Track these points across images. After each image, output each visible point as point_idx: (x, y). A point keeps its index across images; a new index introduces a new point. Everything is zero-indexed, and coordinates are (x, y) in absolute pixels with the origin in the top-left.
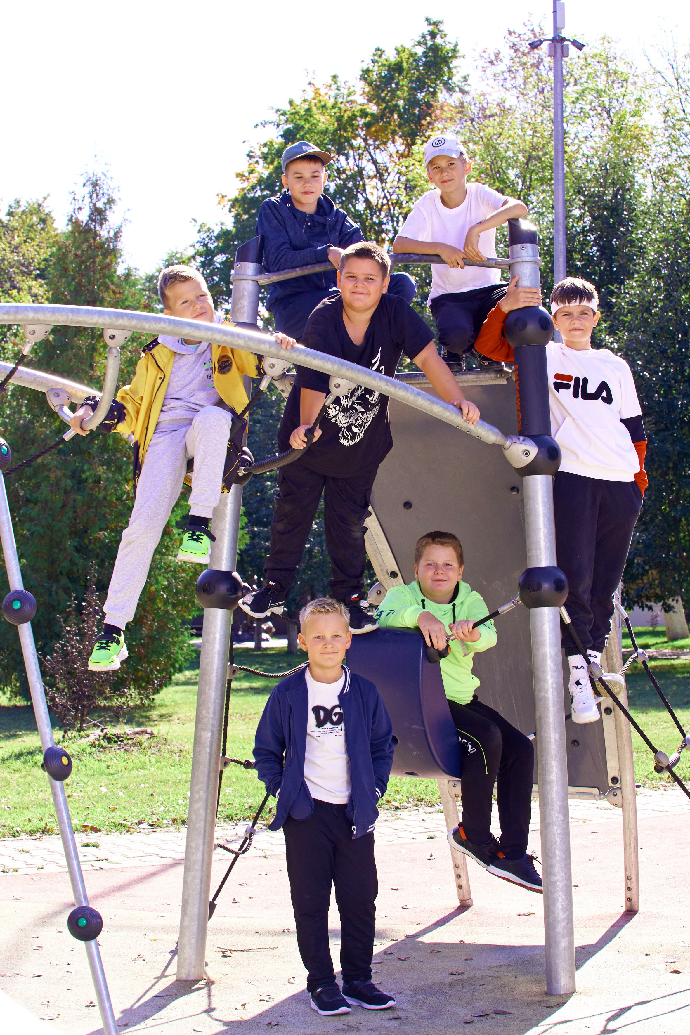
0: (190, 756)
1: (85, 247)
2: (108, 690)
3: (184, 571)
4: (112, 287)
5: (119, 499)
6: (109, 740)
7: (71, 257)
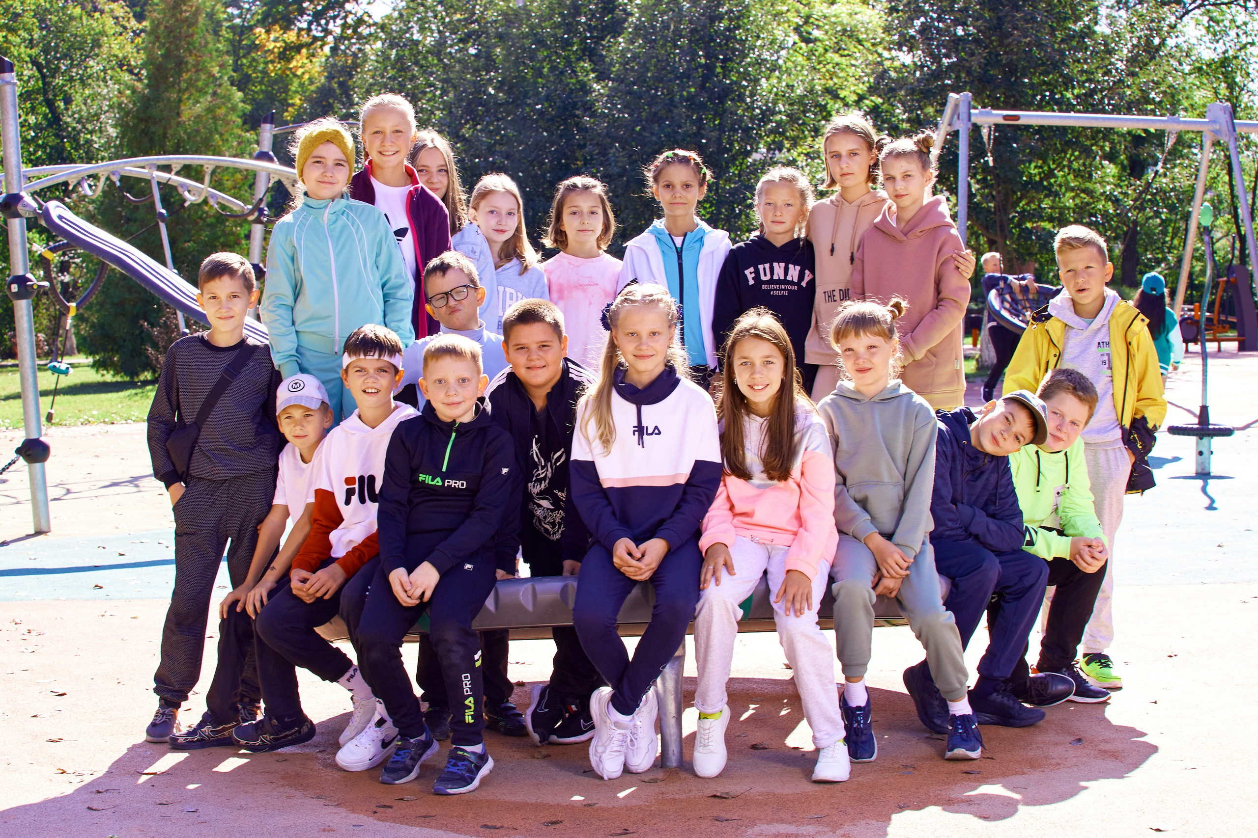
1: (172, 20)
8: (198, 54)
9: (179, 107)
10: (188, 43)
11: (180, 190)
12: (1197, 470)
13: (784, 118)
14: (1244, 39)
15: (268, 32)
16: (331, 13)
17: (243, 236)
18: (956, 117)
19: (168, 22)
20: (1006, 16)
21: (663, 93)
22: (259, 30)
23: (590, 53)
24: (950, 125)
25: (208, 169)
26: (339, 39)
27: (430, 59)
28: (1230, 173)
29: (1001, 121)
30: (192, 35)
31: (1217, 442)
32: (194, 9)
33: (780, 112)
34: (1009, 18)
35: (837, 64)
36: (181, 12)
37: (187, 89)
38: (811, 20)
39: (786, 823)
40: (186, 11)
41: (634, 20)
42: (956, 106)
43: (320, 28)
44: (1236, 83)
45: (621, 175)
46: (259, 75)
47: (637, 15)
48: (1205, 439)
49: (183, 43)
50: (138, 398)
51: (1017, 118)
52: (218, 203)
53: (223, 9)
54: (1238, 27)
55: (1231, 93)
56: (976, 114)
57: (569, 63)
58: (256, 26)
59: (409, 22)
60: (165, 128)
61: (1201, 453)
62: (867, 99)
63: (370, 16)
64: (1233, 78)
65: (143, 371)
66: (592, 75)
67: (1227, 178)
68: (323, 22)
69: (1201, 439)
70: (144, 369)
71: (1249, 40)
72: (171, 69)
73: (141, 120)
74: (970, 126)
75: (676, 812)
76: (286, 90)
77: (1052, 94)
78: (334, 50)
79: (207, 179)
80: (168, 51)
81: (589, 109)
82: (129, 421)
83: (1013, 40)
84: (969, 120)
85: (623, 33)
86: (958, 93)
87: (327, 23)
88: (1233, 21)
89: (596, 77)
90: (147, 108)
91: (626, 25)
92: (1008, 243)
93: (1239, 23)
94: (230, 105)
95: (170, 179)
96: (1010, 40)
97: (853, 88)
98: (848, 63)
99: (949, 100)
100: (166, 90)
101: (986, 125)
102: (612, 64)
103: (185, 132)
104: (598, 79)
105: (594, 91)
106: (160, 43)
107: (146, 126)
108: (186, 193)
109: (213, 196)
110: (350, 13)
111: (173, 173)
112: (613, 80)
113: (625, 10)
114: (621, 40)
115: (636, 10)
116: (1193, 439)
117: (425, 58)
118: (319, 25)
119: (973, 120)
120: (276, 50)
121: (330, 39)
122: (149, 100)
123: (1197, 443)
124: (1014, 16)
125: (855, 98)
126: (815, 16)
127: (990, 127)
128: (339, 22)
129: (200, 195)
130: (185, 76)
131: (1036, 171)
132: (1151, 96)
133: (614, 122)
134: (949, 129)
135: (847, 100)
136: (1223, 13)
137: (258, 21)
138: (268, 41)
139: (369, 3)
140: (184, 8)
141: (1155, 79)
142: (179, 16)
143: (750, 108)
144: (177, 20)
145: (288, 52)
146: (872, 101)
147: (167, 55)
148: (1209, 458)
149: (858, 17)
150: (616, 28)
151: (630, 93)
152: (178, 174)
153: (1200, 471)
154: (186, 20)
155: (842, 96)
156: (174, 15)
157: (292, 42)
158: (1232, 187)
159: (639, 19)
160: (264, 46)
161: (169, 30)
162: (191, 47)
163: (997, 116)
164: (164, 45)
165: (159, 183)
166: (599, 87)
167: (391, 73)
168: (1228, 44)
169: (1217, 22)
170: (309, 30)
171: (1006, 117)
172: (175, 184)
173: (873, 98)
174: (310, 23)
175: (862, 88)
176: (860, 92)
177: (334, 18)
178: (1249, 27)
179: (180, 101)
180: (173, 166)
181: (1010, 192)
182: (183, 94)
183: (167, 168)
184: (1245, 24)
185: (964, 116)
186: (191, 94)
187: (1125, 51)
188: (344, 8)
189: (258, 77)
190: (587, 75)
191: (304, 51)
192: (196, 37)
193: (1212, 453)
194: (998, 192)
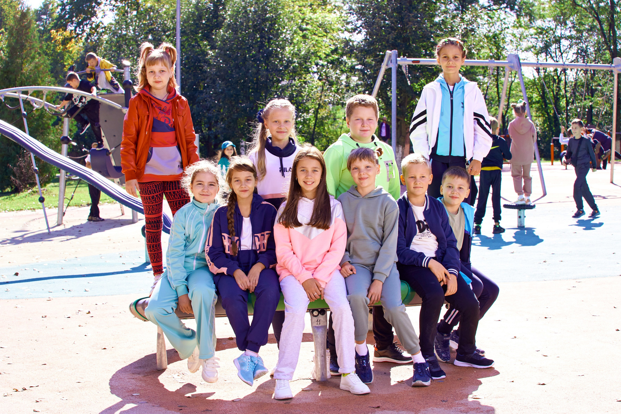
0: (58, 196)
1: (19, 26)
2: (28, 186)
3: (55, 141)
4: (29, 40)
5: (32, 116)
6: (34, 192)
7: (14, 30)
8: (31, 41)
9: (22, 66)
10: (26, 37)
11: (32, 103)
12: (518, 225)
13: (297, 65)
14: (504, 26)
15: (57, 32)
16: (85, 23)
17: (51, 124)
18: (390, 62)
19: (17, 27)
20: (405, 16)
21: (241, 55)
22: (53, 31)
23: (207, 37)
24: (387, 65)
25: (45, 92)
26: (89, 35)
27: (131, 42)
28: (497, 86)
29: (411, 63)
30: (28, 33)
31: (527, 212)
32: (29, 21)
33: (295, 62)
34: (407, 17)
35: (317, 40)
36: (23, 22)
37: (26, 58)
38: (305, 21)
39: (391, 410)
40: (25, 22)
41: (227, 21)
42: (390, 57)
43: (80, 30)
44: (500, 46)
45: (222, 93)
46: (51, 52)
47: (229, 19)
48: (522, 211)
49: (24, 37)
50: (7, 200)
51: (418, 62)
52: (49, 109)
53: (35, 23)
54: (501, 21)
55: (498, 51)
56: (399, 60)
57: (197, 42)
58: (51, 29)
59: (122, 25)
60: (16, 75)
61: (520, 217)
62: (330, 56)
63: (103, 24)
64: (499, 44)
65: (7, 188)
66: (208, 47)
67: (496, 89)
68: (81, 26)
69: (520, 210)
70: (8, 186)
71: (506, 26)
72: (18, 48)
73: (5, 72)
74: (397, 66)
75: (332, 406)
76: (62, 58)
77: (426, 51)
78: (87, 39)
79: (44, 97)
80: (17, 40)
81: (207, 62)
82: (6, 211)
83: (409, 27)
84: (397, 63)
85: (222, 28)
86: (391, 51)
87: (83, 27)
88: (499, 18)
89: (210, 48)
90: (8, 67)
91: (223, 24)
92: (406, 120)
93: (502, 18)
94: (45, 65)
95: (27, 98)
96: (407, 26)
97: (324, 51)
98: (322, 40)
99: (386, 54)
100: (16, 59)
101: (404, 65)
102: (216, 42)
103: (25, 77)
104: (211, 49)
105: (209, 55)
106: (13, 37)
107: (7, 75)
108: (34, 104)
109: (46, 105)
110: (94, 22)
111: (29, 95)
112: (218, 49)
113: (223, 17)
114: (221, 31)
115: (228, 17)
116: (516, 211)
117: (129, 42)
118: (80, 28)
119: (398, 63)
120: (60, 40)
121: (85, 34)
122: (9, 63)
123: (518, 212)
124: (409, 16)
125: (325, 56)
126: (307, 19)
127: (406, 66)
128: (89, 26)
129: (41, 105)
130: (25, 52)
131: (419, 87)
132: (472, 51)
133: (219, 69)
134: (387, 67)
135: (321, 57)
136: (494, 14)
137: (52, 27)
138: (57, 35)
139: (102, 18)
140: (24, 21)
141: (475, 43)
142: (22, 24)
143: (281, 60)
144: (21, 26)
145: (66, 41)
146: (333, 57)
147: (17, 42)
148: (524, 219)
149: (326, 19)
150: (219, 26)
151: (226, 55)
152: (31, 95)
153: (519, 225)
154: (25, 26)
155: (319, 55)
156: (20, 24)
157: (67, 36)
158: (498, 93)
159: (230, 21)
160: (55, 38)
161: (18, 31)
162: (27, 38)
163: (409, 61)
164: (15, 38)
165: (23, 100)
166: (212, 52)
167: (114, 49)
168: (496, 28)
169: (491, 18)
170: (75, 30)
171: (413, 62)
172: (29, 100)
173: (333, 56)
174: (76, 28)
175: (328, 51)
176: (327, 53)
177: (87, 25)
178: (506, 20)
179: (22, 63)
180: (29, 92)
181: (407, 97)
182: (24, 60)
183: (26, 93)
184: (504, 19)
185: (394, 61)
186: (28, 60)
187: (460, 31)
188: (91, 20)
189: (50, 53)
190: (206, 47)
191: (73, 40)
192: (30, 34)
193: (525, 217)
194: (401, 97)
